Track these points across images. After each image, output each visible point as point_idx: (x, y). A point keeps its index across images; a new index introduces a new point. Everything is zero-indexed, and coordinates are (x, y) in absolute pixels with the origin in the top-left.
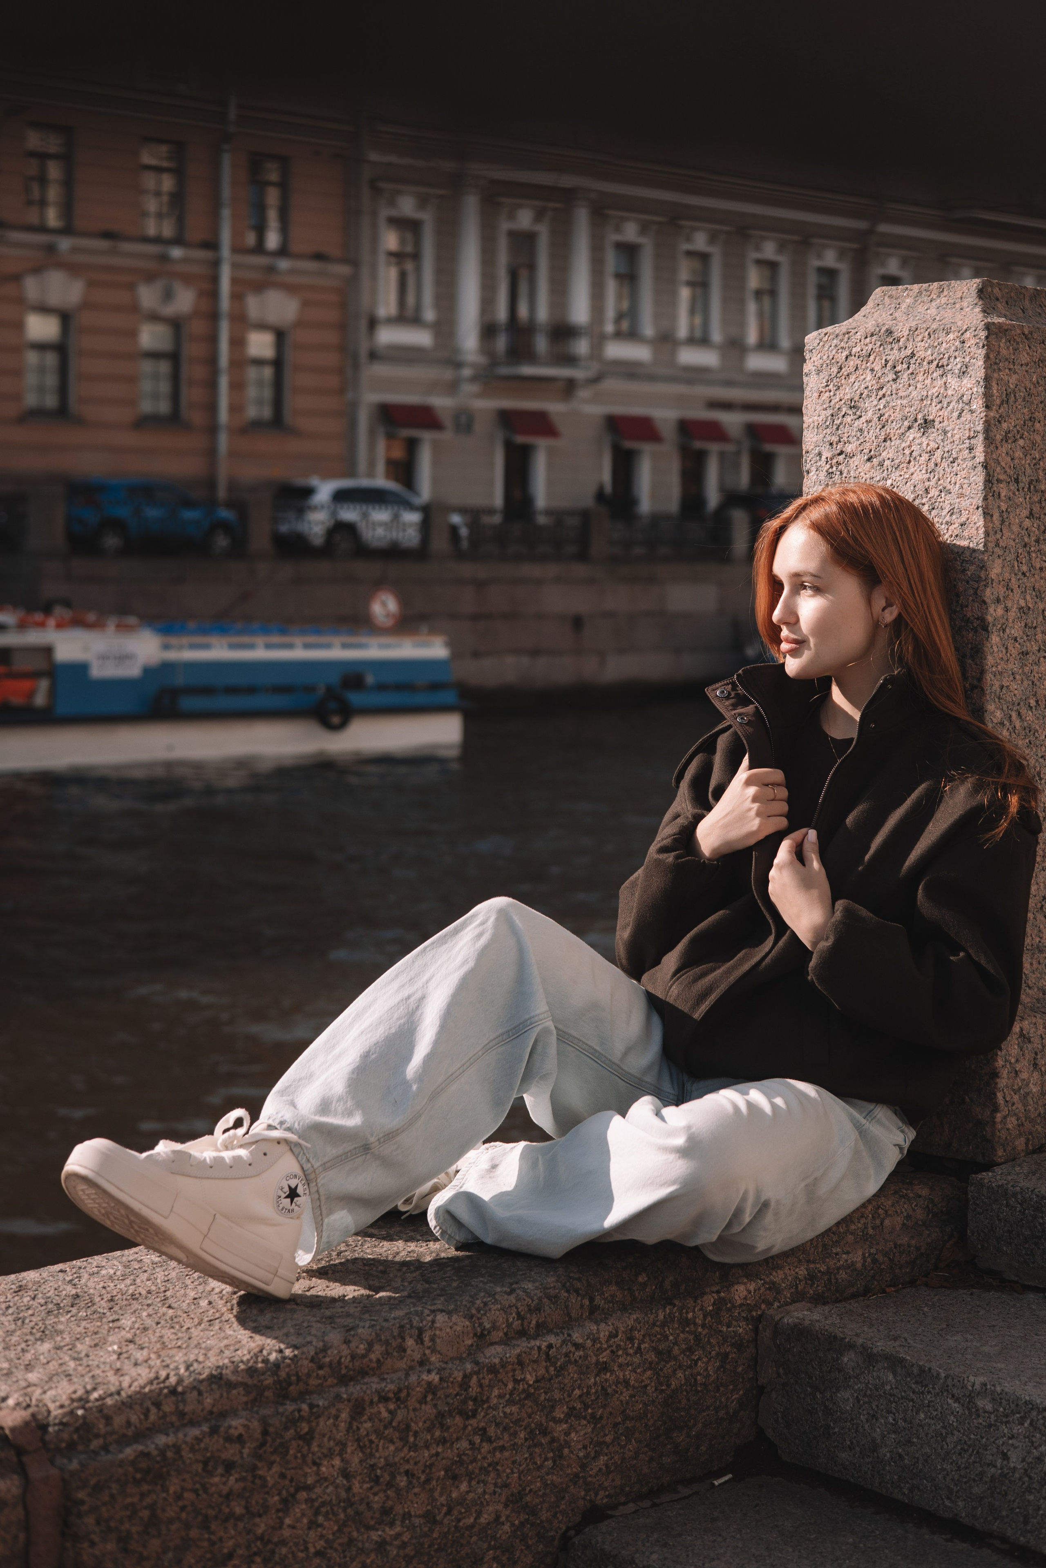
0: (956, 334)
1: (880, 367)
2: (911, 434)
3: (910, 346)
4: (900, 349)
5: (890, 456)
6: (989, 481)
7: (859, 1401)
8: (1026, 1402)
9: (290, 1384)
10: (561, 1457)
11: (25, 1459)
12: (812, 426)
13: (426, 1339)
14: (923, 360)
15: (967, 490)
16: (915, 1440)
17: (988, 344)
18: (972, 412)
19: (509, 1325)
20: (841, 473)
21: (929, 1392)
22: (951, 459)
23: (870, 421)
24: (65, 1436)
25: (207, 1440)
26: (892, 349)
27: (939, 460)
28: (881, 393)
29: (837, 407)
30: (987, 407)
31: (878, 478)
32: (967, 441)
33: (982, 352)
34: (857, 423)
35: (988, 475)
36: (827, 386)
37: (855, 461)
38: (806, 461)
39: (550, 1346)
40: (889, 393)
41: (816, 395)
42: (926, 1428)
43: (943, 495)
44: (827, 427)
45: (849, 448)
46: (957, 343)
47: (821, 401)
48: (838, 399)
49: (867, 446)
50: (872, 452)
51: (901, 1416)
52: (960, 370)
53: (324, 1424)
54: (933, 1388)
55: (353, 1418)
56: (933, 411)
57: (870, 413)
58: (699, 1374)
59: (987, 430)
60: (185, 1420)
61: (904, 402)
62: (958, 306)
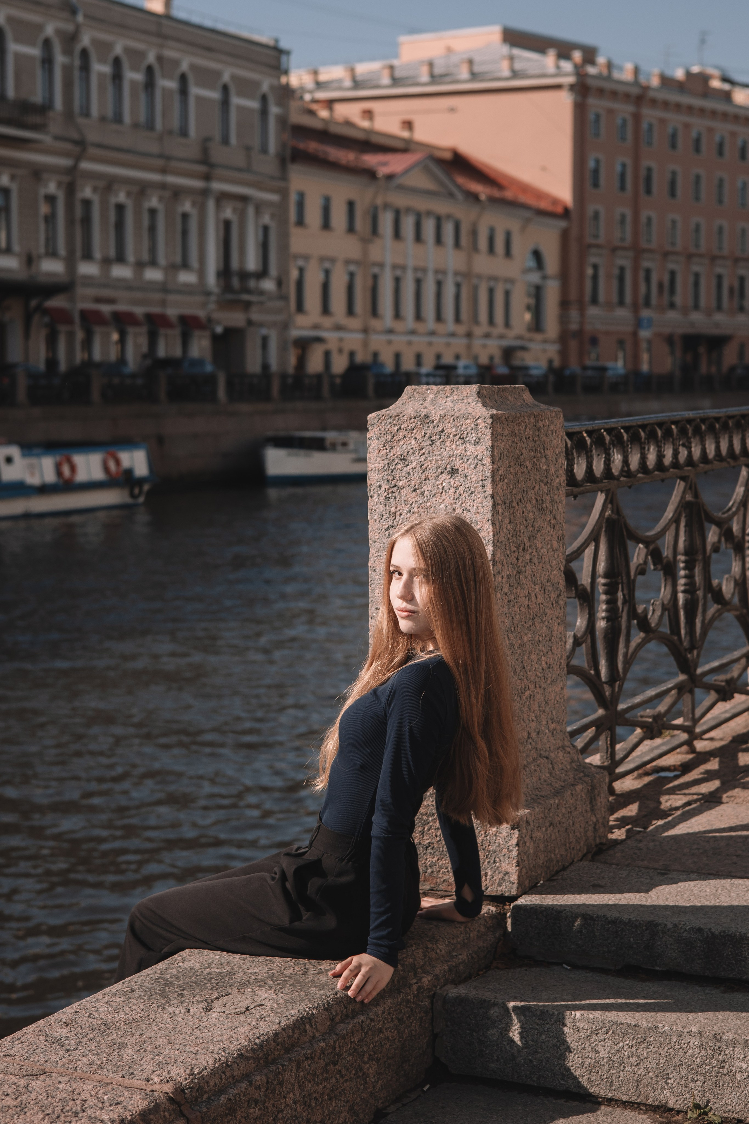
0: (472, 420)
1: (420, 437)
2: (444, 477)
3: (441, 425)
4: (434, 427)
5: (429, 488)
6: (494, 505)
7: (502, 1034)
8: (609, 1021)
9: (269, 1055)
10: (366, 1083)
11: (182, 1108)
12: (374, 469)
13: (313, 1024)
14: (450, 434)
15: (481, 510)
16: (540, 1051)
17: (493, 427)
18: (483, 465)
19: (342, 1012)
20: (395, 498)
21: (548, 1023)
22: (470, 492)
23: (415, 468)
24: (194, 1094)
25: (249, 1089)
26: (429, 427)
27: (462, 492)
28: (422, 452)
29: (392, 458)
30: (493, 463)
31: (421, 502)
32: (481, 482)
33: (489, 432)
34: (405, 469)
35: (494, 501)
36: (385, 446)
37: (404, 492)
38: (370, 490)
39: (362, 1022)
40: (427, 452)
41: (376, 451)
42: (547, 1043)
43: (465, 512)
44: (385, 470)
45: (400, 484)
46: (473, 425)
47: (380, 455)
48: (392, 454)
49: (413, 482)
50: (417, 486)
51: (531, 1038)
52: (475, 441)
53: (287, 1074)
54: (550, 1021)
55: (297, 1070)
56: (458, 464)
57: (414, 464)
58: (413, 1030)
59: (493, 476)
60: (236, 1081)
61: (438, 458)
62: (465, 401)
